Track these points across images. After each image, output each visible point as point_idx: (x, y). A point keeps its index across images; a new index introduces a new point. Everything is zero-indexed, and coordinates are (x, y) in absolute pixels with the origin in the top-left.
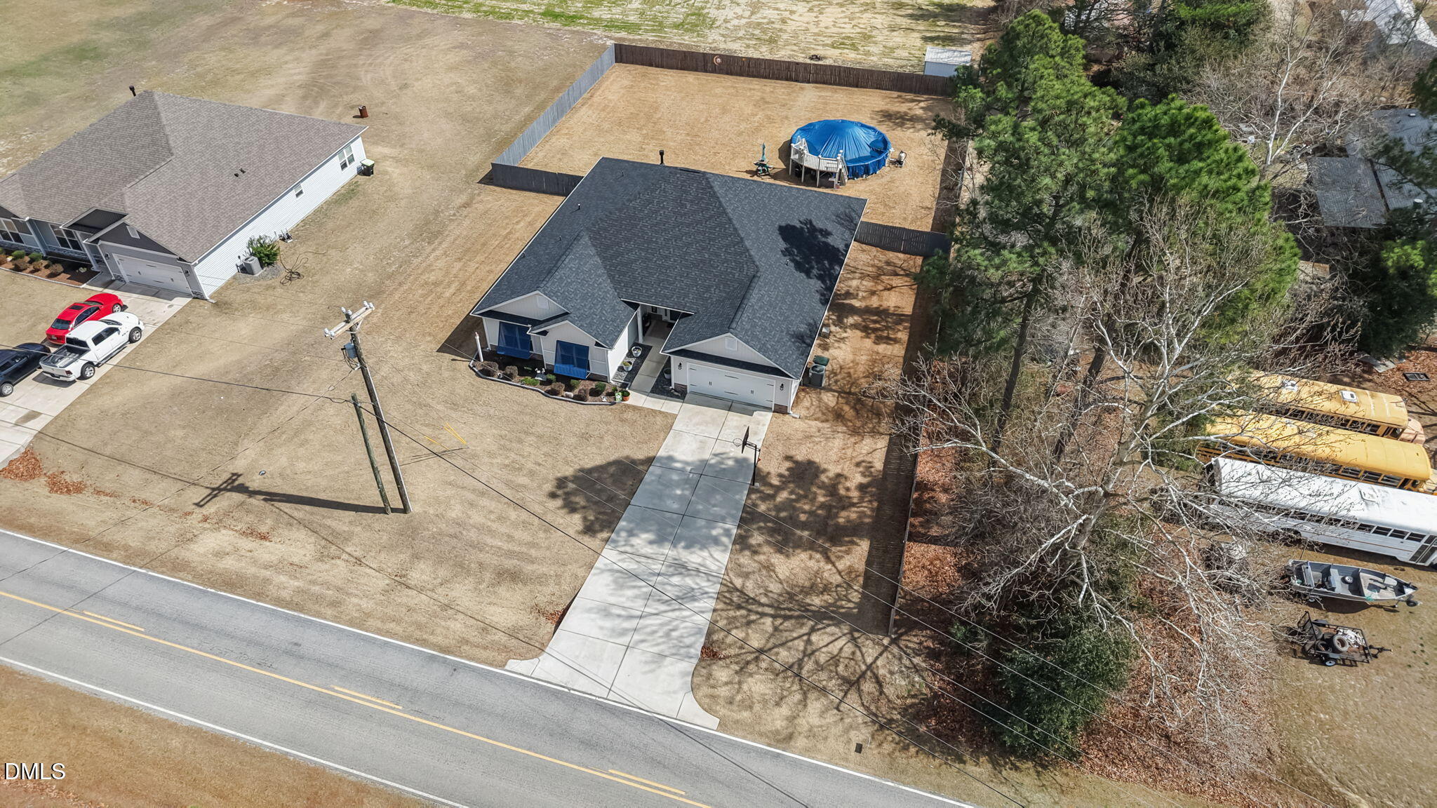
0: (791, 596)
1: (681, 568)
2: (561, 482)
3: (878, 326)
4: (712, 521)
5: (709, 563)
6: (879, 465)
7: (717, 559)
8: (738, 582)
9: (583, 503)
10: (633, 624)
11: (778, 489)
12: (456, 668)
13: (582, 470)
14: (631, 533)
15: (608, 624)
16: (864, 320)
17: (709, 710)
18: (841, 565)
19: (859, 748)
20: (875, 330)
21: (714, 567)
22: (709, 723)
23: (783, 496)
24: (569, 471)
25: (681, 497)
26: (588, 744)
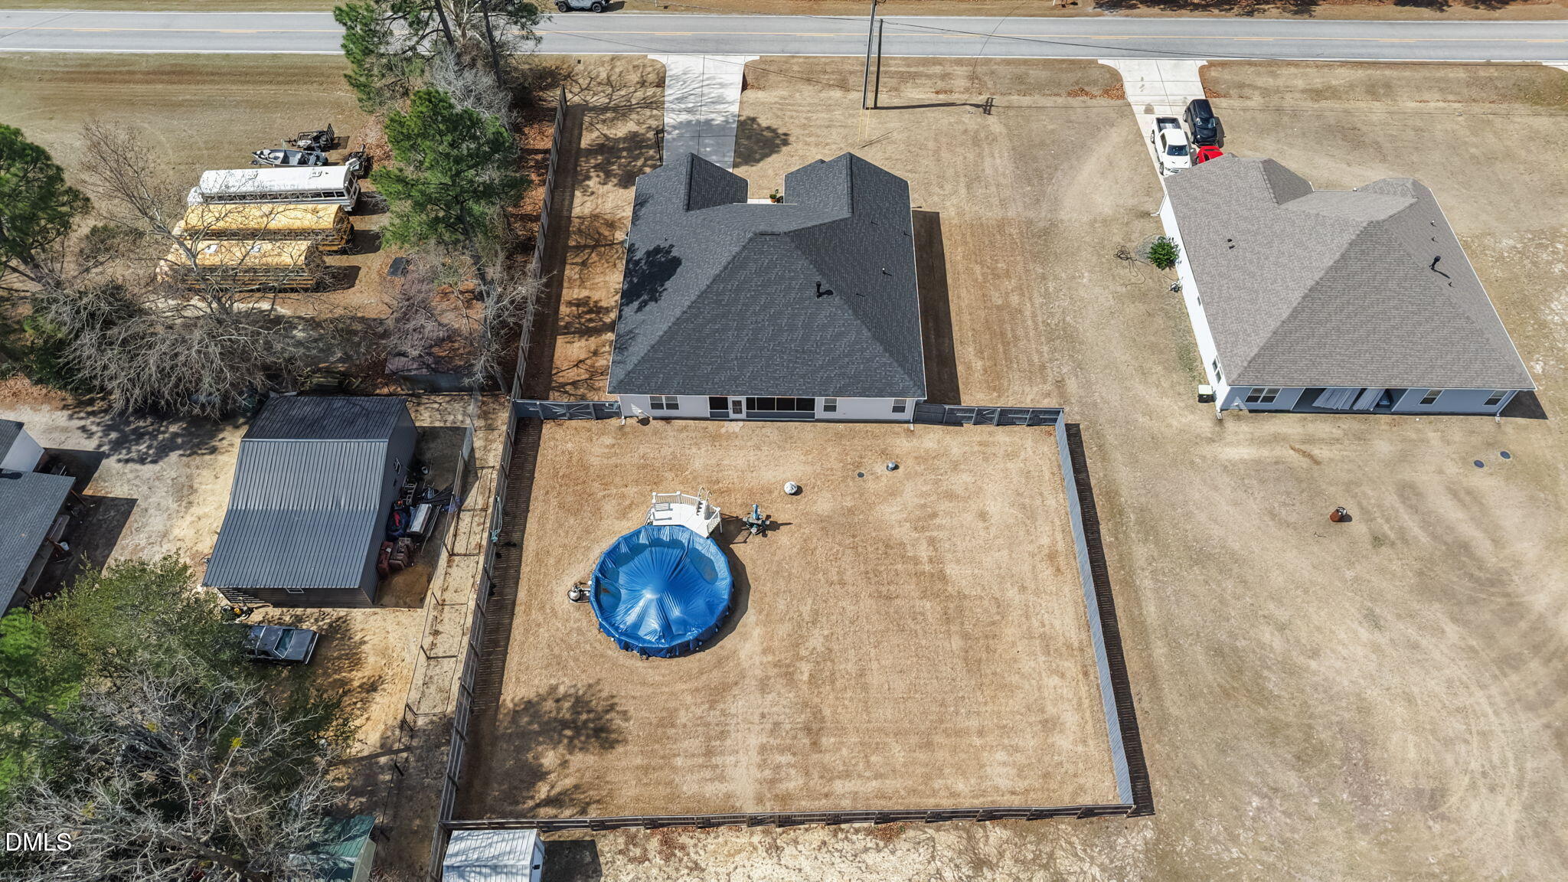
0: (624, 115)
1: (689, 111)
2: (786, 143)
3: (588, 317)
4: (680, 137)
5: (675, 117)
6: (578, 193)
7: (670, 119)
8: (655, 112)
9: (765, 133)
10: (705, 83)
11: (644, 165)
12: (783, 52)
13: (777, 152)
14: (727, 122)
15: (719, 81)
16: (601, 320)
17: (653, 60)
18: (596, 134)
19: (579, 62)
20: (590, 311)
21: (671, 115)
22: (651, 56)
23: (640, 163)
24: (784, 149)
25: (706, 146)
26: (704, 40)
